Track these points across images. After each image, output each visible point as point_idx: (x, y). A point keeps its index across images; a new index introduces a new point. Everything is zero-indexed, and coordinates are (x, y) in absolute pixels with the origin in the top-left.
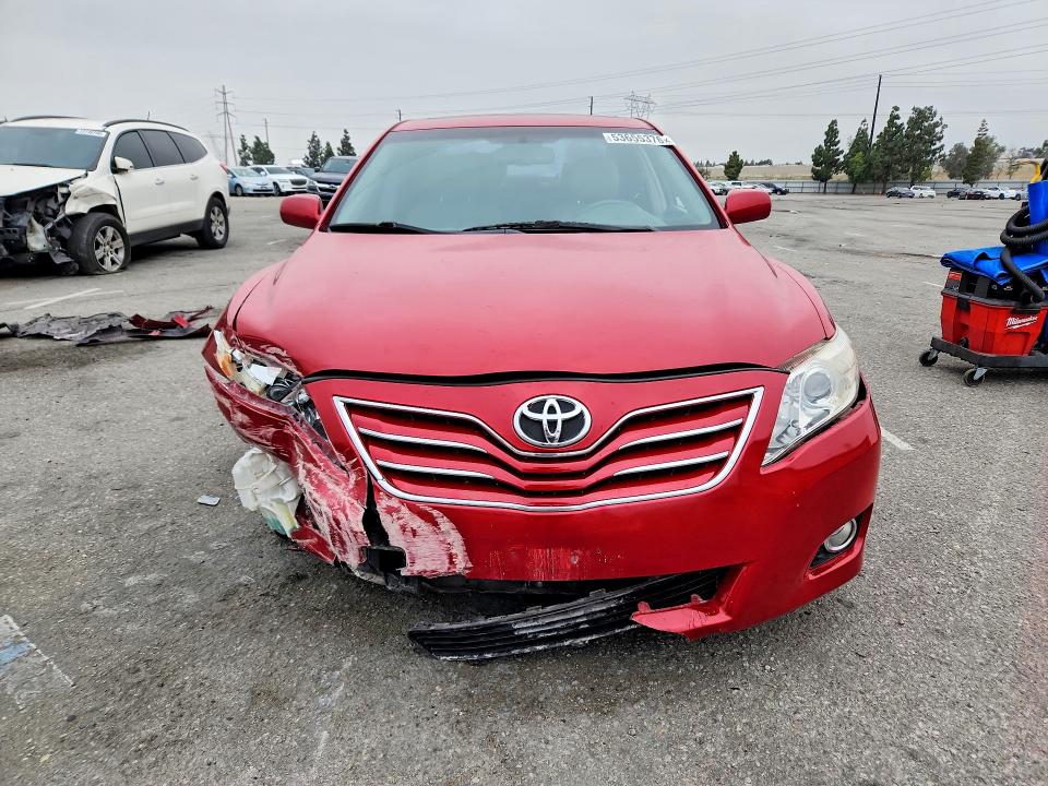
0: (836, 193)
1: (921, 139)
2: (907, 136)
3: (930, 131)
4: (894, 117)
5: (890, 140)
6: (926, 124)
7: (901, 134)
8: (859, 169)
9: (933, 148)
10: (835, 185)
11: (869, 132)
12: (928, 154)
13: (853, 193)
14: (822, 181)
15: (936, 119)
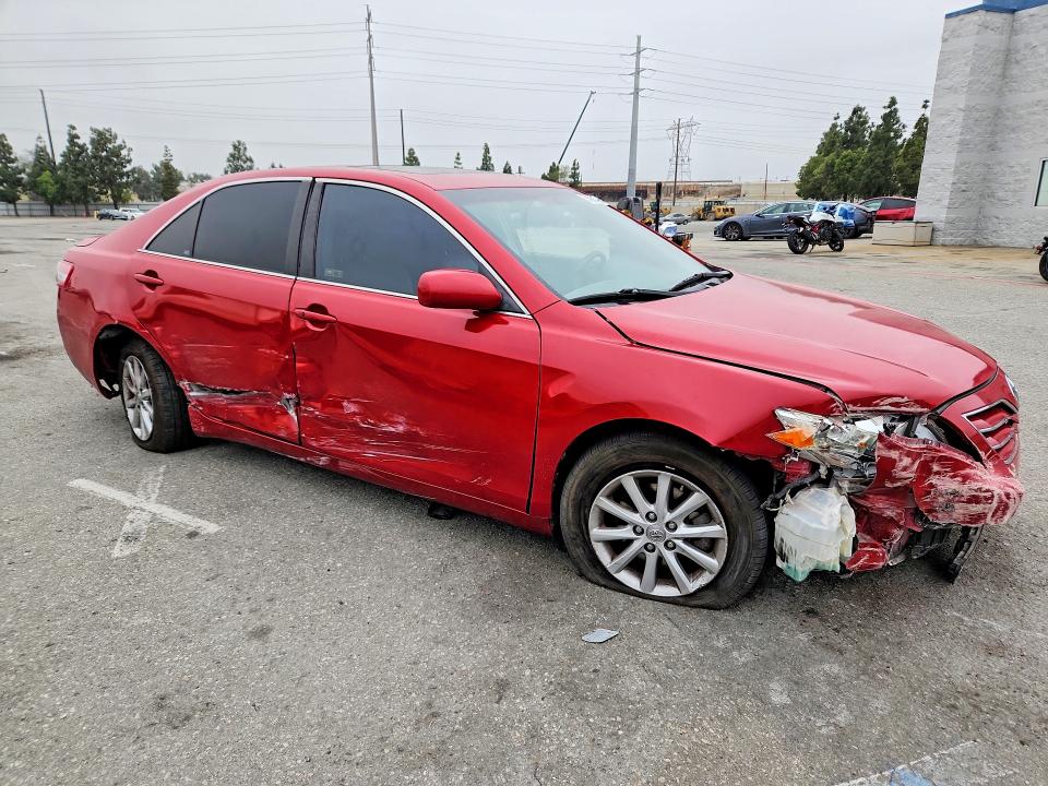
0: (31, 216)
1: (111, 161)
2: (95, 157)
3: (116, 152)
4: (73, 138)
5: (77, 160)
6: (110, 146)
7: (87, 154)
8: (52, 189)
9: (125, 170)
10: (27, 207)
11: (49, 150)
12: (122, 176)
13: (52, 215)
14: (10, 202)
15: (119, 142)
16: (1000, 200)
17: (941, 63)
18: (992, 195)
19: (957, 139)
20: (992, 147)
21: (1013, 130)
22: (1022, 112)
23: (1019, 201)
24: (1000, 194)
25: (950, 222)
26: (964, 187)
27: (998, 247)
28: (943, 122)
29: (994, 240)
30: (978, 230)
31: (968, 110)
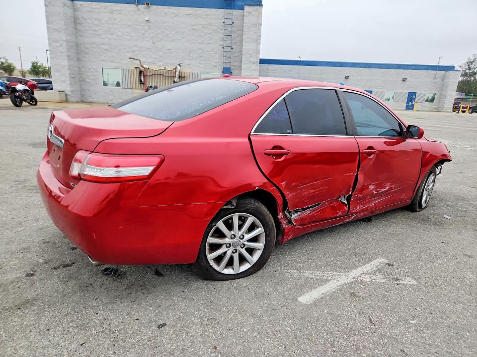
16: (88, 83)
17: (47, 16)
18: (84, 80)
19: (66, 53)
20: (79, 59)
21: (86, 53)
22: (88, 46)
23: (97, 84)
24: (88, 80)
25: (72, 92)
26: (73, 76)
27: (92, 102)
28: (57, 45)
29: (90, 100)
30: (82, 95)
31: (67, 41)
